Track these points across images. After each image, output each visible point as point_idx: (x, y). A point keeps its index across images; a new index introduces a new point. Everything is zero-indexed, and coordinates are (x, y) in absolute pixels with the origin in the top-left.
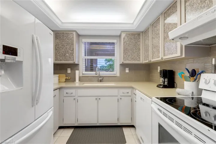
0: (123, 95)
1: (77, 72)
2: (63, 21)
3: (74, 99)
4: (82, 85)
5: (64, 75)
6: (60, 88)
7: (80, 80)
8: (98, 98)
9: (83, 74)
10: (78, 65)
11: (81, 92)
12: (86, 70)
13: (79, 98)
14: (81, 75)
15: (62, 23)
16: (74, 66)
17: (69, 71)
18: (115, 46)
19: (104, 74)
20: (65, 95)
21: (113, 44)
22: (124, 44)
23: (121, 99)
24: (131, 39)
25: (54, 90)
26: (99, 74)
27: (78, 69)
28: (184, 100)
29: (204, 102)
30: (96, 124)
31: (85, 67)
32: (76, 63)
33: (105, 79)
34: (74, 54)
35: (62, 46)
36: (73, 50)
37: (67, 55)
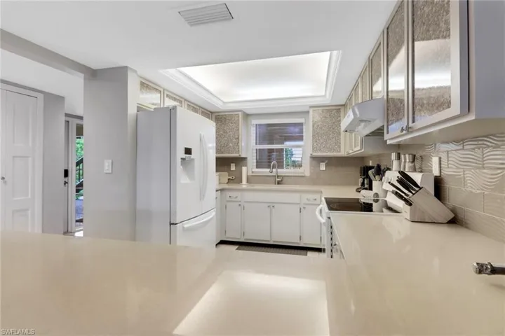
0: (308, 202)
1: (244, 169)
2: (225, 100)
3: (240, 205)
4: (250, 187)
5: (226, 173)
6: (222, 190)
7: (248, 181)
8: (271, 206)
9: (253, 172)
10: (245, 159)
11: (249, 196)
12: (258, 166)
13: (246, 205)
14: (250, 173)
15: (224, 102)
16: (240, 161)
17: (233, 167)
18: (304, 127)
19: (283, 172)
20: (228, 199)
21: (301, 124)
22: (313, 126)
23: (304, 208)
24: (326, 117)
25: (217, 191)
26: (277, 172)
27: (246, 166)
28: (372, 204)
29: (389, 205)
30: (269, 241)
31: (257, 162)
32: (243, 156)
33: (285, 179)
34: (240, 144)
35: (224, 132)
36: (238, 138)
37: (231, 144)
